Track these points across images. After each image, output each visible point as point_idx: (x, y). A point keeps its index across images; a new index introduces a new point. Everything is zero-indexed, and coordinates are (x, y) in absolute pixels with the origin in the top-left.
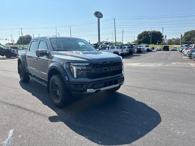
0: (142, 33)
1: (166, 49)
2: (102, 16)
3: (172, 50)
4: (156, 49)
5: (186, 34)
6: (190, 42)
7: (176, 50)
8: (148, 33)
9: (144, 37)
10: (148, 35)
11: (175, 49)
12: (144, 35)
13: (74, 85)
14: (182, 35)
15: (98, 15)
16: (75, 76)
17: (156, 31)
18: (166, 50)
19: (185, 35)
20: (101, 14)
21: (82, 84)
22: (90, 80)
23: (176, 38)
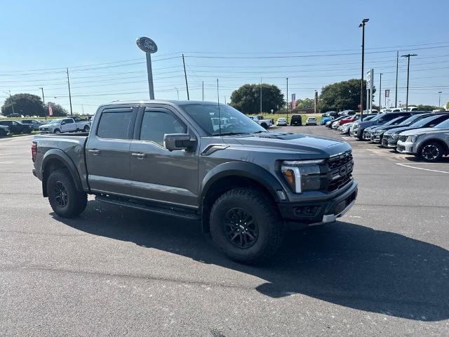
0: (241, 89)
1: (296, 122)
2: (155, 50)
3: (307, 125)
4: (277, 123)
5: (326, 90)
6: (333, 106)
7: (316, 125)
8: (252, 89)
9: (245, 97)
10: (254, 93)
11: (313, 122)
12: (245, 94)
13: (299, 208)
14: (317, 93)
15: (147, 45)
16: (298, 190)
17: (268, 86)
18: (296, 125)
19: (323, 92)
20: (153, 44)
21: (312, 205)
22: (325, 195)
23: (303, 99)
